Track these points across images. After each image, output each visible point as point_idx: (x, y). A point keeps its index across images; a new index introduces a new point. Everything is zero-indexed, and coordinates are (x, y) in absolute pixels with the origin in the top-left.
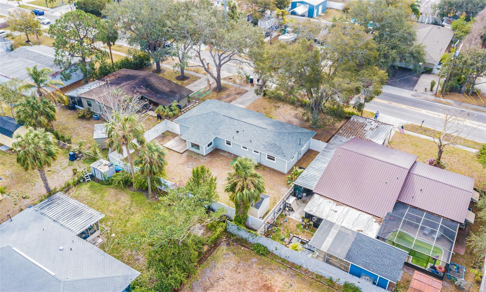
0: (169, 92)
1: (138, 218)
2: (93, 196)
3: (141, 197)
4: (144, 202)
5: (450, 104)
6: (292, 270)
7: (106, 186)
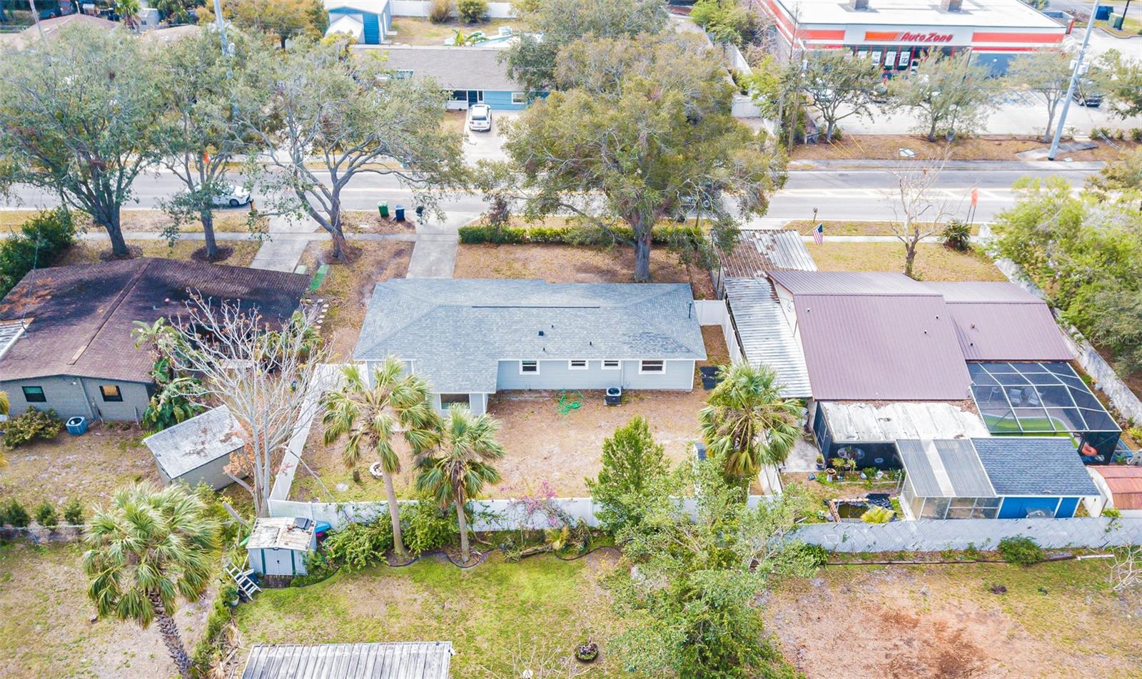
0: (250, 293)
1: (488, 619)
2: (312, 625)
3: (441, 570)
4: (462, 577)
5: (812, 169)
6: (895, 566)
7: (318, 585)
